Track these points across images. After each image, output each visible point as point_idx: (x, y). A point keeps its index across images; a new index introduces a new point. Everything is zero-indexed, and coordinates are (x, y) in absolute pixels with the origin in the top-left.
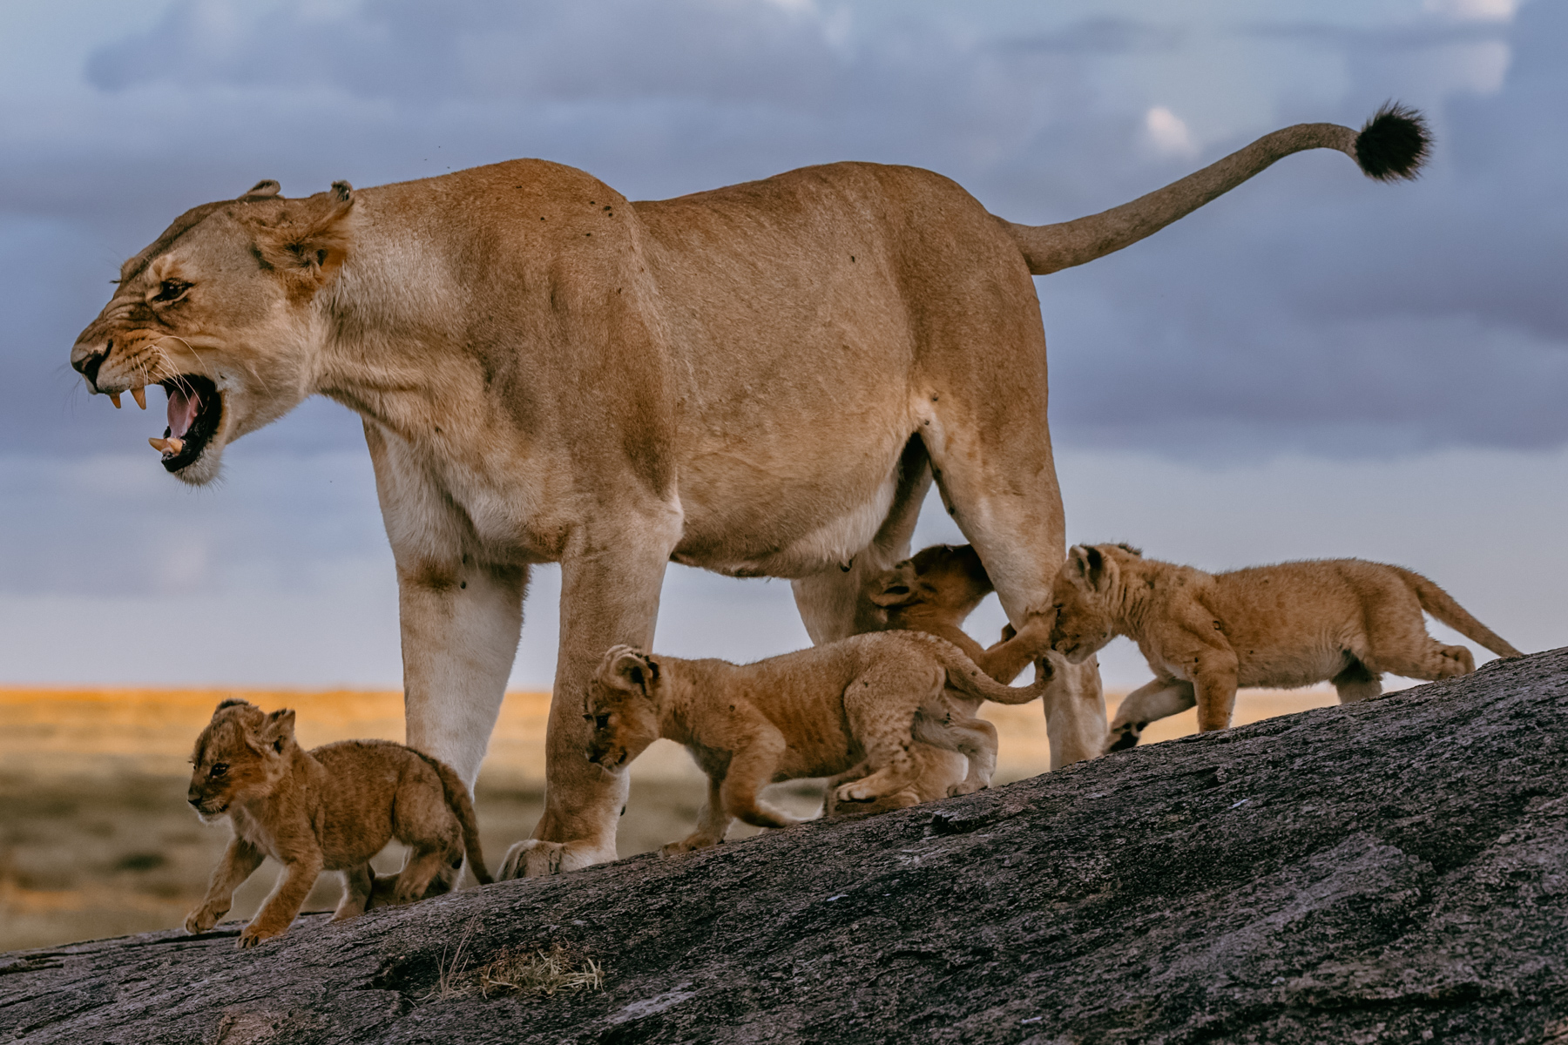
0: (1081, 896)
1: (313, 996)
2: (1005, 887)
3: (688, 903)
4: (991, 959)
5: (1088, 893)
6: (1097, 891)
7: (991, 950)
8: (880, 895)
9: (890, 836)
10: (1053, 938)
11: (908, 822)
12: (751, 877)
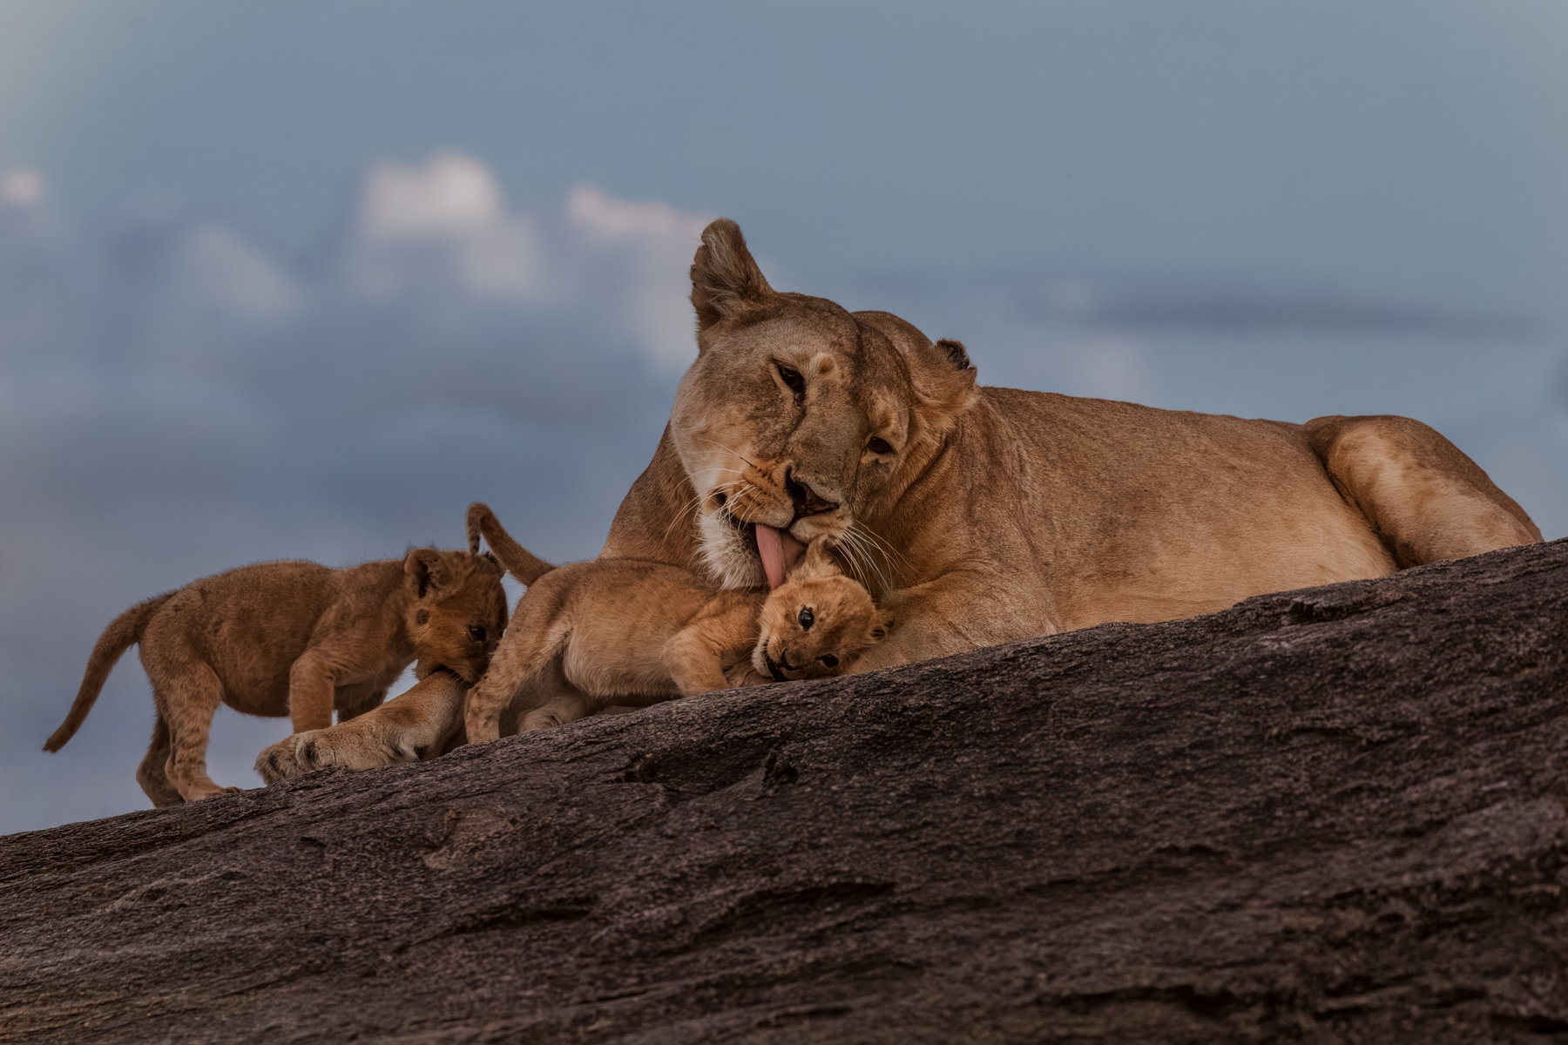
0: (1515, 671)
1: (555, 790)
2: (1415, 664)
3: (1003, 694)
4: (1419, 733)
5: (1523, 667)
6: (1532, 665)
7: (1415, 724)
8: (1254, 676)
9: (1240, 625)
10: (1493, 711)
11: (1260, 611)
12: (1076, 667)
